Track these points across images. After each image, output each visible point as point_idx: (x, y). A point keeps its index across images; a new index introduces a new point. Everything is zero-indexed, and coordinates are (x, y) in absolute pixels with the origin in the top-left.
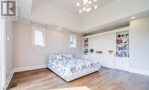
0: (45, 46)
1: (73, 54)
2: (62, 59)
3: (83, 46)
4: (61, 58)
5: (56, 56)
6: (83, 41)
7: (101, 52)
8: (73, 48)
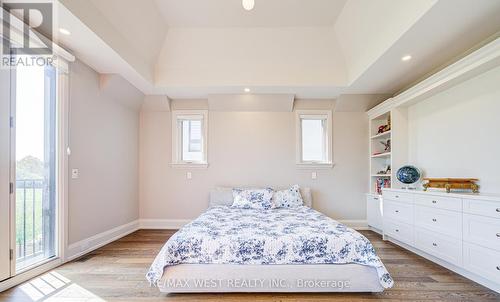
0: (205, 162)
1: (307, 191)
2: (247, 208)
3: (371, 156)
4: (245, 202)
5: (235, 193)
6: (372, 129)
7: (468, 185)
8: (315, 163)
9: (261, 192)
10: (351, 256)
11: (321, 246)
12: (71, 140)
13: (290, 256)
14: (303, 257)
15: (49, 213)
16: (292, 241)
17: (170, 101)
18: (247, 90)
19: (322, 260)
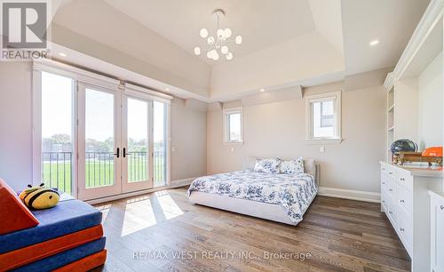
0: (242, 141)
5: (256, 162)
9: (271, 161)
10: (275, 200)
11: (258, 191)
12: (171, 136)
13: (242, 194)
14: (249, 196)
15: (165, 165)
16: (244, 186)
17: (222, 104)
18: (263, 90)
19: (259, 199)
